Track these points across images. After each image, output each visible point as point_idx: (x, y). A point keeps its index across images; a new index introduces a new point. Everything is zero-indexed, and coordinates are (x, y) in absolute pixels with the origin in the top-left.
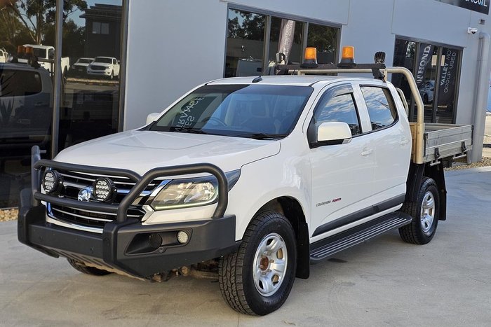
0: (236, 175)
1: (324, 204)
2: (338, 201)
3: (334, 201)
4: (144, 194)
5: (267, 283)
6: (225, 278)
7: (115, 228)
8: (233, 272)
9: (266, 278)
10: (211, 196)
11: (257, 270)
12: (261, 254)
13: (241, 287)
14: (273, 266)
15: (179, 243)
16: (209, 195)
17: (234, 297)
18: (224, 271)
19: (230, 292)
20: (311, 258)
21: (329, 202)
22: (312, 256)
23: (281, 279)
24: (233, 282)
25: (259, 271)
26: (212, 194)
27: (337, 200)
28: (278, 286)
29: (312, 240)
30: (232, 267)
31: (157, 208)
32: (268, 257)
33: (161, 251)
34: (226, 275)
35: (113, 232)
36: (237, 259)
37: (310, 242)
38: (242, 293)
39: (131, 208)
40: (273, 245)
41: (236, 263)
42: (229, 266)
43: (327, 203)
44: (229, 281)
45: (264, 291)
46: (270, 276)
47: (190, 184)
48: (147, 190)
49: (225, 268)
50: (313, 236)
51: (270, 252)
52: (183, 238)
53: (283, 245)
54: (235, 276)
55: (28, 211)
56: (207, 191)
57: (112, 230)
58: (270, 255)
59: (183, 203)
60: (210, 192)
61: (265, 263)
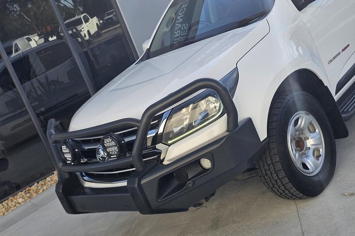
0: (235, 75)
1: (334, 58)
2: (348, 49)
3: (343, 50)
4: (151, 134)
5: (310, 162)
6: (266, 177)
7: (137, 180)
8: (272, 169)
9: (307, 157)
10: (217, 108)
11: (295, 156)
12: (293, 139)
13: (286, 180)
14: (310, 143)
15: (205, 170)
16: (215, 107)
17: (284, 191)
18: (263, 171)
19: (278, 187)
20: (343, 116)
21: (339, 53)
22: (343, 112)
23: (322, 151)
24: (276, 178)
25: (297, 155)
26: (218, 105)
27: (345, 48)
28: (322, 159)
29: (336, 98)
30: (269, 165)
31: (169, 142)
32: (301, 136)
33: (190, 185)
34: (266, 174)
35: (136, 186)
36: (271, 156)
37: (336, 100)
38: (290, 185)
39: (144, 152)
40: (302, 123)
41: (271, 159)
42: (265, 164)
43: (337, 55)
44: (272, 179)
45: (311, 170)
46: (310, 153)
47: (191, 106)
48: (151, 129)
49: (262, 168)
50: (336, 93)
51: (301, 131)
52: (206, 163)
53: (311, 118)
54: (276, 172)
55: (61, 186)
56: (213, 104)
57: (134, 184)
58: (302, 134)
59: (194, 127)
60: (216, 104)
61: (300, 144)
